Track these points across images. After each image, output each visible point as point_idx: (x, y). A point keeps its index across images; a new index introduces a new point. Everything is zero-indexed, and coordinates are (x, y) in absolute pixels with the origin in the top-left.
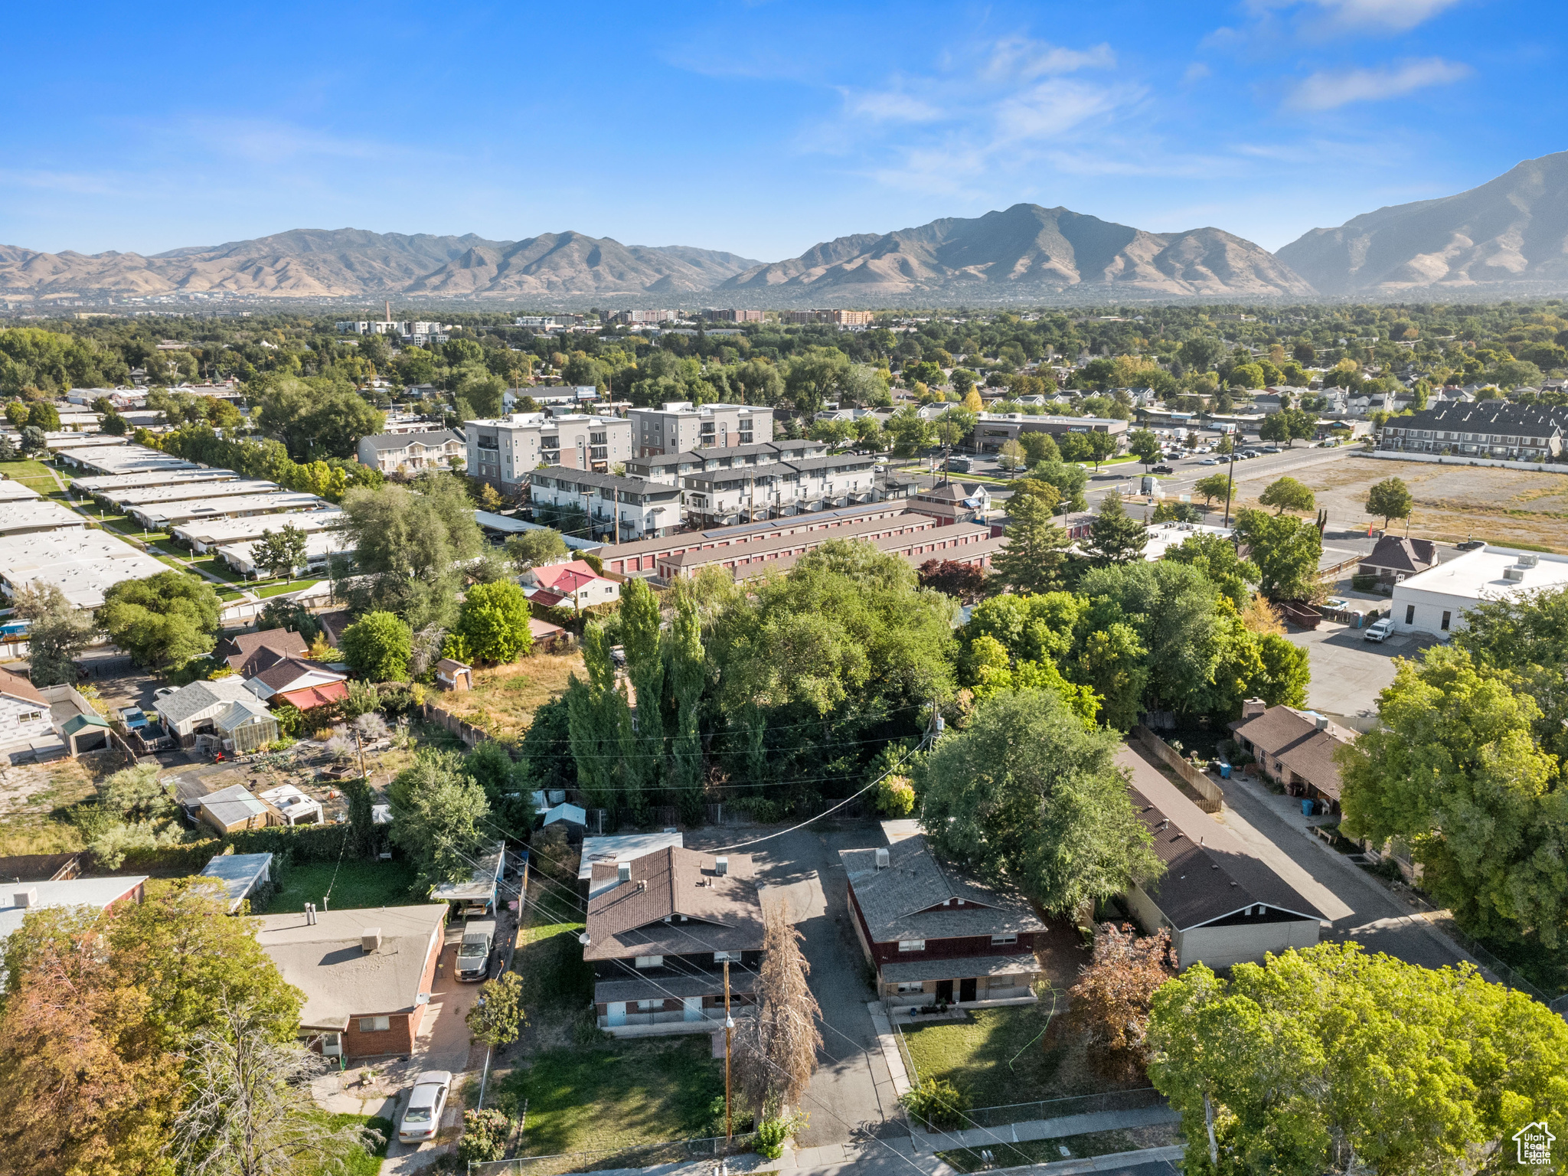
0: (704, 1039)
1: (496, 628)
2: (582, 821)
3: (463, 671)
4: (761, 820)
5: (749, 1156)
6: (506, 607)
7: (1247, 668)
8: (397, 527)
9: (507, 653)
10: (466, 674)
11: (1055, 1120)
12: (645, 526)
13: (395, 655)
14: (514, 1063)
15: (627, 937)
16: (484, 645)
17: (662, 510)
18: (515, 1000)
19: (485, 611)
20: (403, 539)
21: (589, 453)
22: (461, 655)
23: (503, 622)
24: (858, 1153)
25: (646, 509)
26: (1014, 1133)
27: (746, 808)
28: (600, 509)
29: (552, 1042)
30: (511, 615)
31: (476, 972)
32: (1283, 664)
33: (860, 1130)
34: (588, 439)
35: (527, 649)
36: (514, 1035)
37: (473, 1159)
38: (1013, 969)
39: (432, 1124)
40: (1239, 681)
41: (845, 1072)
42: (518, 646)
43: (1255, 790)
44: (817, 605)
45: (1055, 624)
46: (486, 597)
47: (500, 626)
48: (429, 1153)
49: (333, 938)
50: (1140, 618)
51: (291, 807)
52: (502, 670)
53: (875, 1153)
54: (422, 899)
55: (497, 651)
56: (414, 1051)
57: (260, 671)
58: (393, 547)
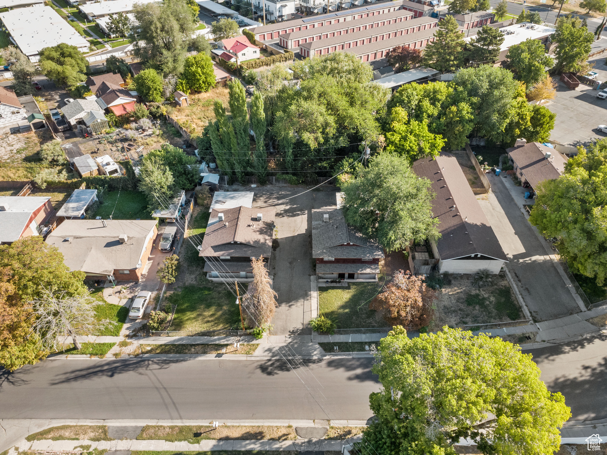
3: (184, 98)
5: (251, 337)
7: (522, 125)
9: (204, 88)
10: (186, 99)
12: (277, 14)
13: (156, 90)
14: (175, 289)
15: (216, 248)
16: (194, 84)
19: (194, 69)
22: (185, 89)
23: (201, 74)
24: (290, 340)
26: (350, 338)
27: (285, 179)
29: (190, 281)
30: (205, 71)
31: (166, 249)
32: (541, 122)
33: (293, 331)
35: (214, 85)
36: (173, 281)
37: (152, 329)
39: (141, 314)
40: (517, 130)
41: (293, 306)
42: (209, 84)
43: (507, 183)
44: (316, 96)
45: (434, 101)
48: (140, 323)
50: (475, 100)
51: (107, 167)
56: (140, 280)
57: (103, 94)
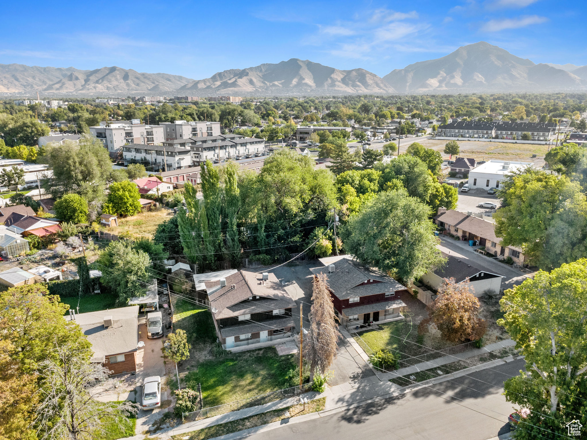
0: (271, 349)
1: (126, 200)
2: (189, 269)
3: (114, 218)
4: (265, 264)
5: (310, 393)
6: (129, 191)
7: (439, 195)
8: (73, 159)
9: (131, 211)
10: (115, 220)
11: (431, 361)
12: (177, 166)
13: (81, 212)
14: (188, 369)
15: (234, 307)
16: (121, 208)
17: (183, 159)
18: (185, 340)
19: (121, 193)
20: (77, 164)
21: (146, 140)
22: (111, 212)
23: (129, 198)
24: (357, 385)
25: (177, 158)
26: (418, 368)
27: (259, 260)
28: (156, 159)
29: (204, 358)
30: (132, 194)
31: (158, 333)
33: (354, 376)
34: (145, 134)
35: (139, 210)
36: (187, 356)
37: (184, 411)
38: (395, 306)
39: (158, 399)
40: (436, 201)
42: (136, 208)
45: (371, 180)
46: (120, 187)
47: (128, 199)
48: (159, 413)
49: (87, 323)
50: (402, 177)
51: (46, 274)
52: (129, 218)
53: (363, 385)
54: (124, 304)
55: (127, 210)
56: (137, 370)
57: (14, 222)
58: (72, 168)
